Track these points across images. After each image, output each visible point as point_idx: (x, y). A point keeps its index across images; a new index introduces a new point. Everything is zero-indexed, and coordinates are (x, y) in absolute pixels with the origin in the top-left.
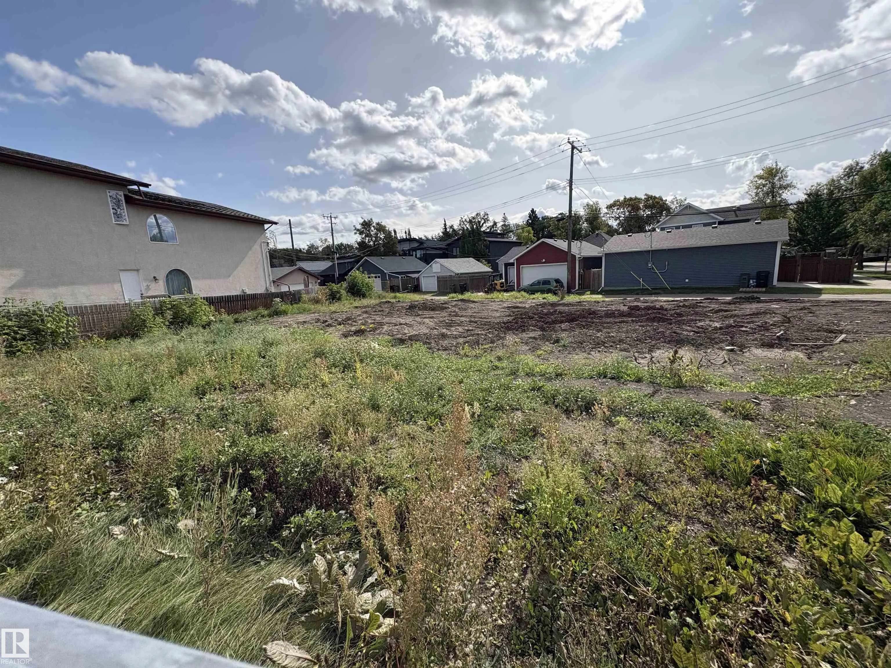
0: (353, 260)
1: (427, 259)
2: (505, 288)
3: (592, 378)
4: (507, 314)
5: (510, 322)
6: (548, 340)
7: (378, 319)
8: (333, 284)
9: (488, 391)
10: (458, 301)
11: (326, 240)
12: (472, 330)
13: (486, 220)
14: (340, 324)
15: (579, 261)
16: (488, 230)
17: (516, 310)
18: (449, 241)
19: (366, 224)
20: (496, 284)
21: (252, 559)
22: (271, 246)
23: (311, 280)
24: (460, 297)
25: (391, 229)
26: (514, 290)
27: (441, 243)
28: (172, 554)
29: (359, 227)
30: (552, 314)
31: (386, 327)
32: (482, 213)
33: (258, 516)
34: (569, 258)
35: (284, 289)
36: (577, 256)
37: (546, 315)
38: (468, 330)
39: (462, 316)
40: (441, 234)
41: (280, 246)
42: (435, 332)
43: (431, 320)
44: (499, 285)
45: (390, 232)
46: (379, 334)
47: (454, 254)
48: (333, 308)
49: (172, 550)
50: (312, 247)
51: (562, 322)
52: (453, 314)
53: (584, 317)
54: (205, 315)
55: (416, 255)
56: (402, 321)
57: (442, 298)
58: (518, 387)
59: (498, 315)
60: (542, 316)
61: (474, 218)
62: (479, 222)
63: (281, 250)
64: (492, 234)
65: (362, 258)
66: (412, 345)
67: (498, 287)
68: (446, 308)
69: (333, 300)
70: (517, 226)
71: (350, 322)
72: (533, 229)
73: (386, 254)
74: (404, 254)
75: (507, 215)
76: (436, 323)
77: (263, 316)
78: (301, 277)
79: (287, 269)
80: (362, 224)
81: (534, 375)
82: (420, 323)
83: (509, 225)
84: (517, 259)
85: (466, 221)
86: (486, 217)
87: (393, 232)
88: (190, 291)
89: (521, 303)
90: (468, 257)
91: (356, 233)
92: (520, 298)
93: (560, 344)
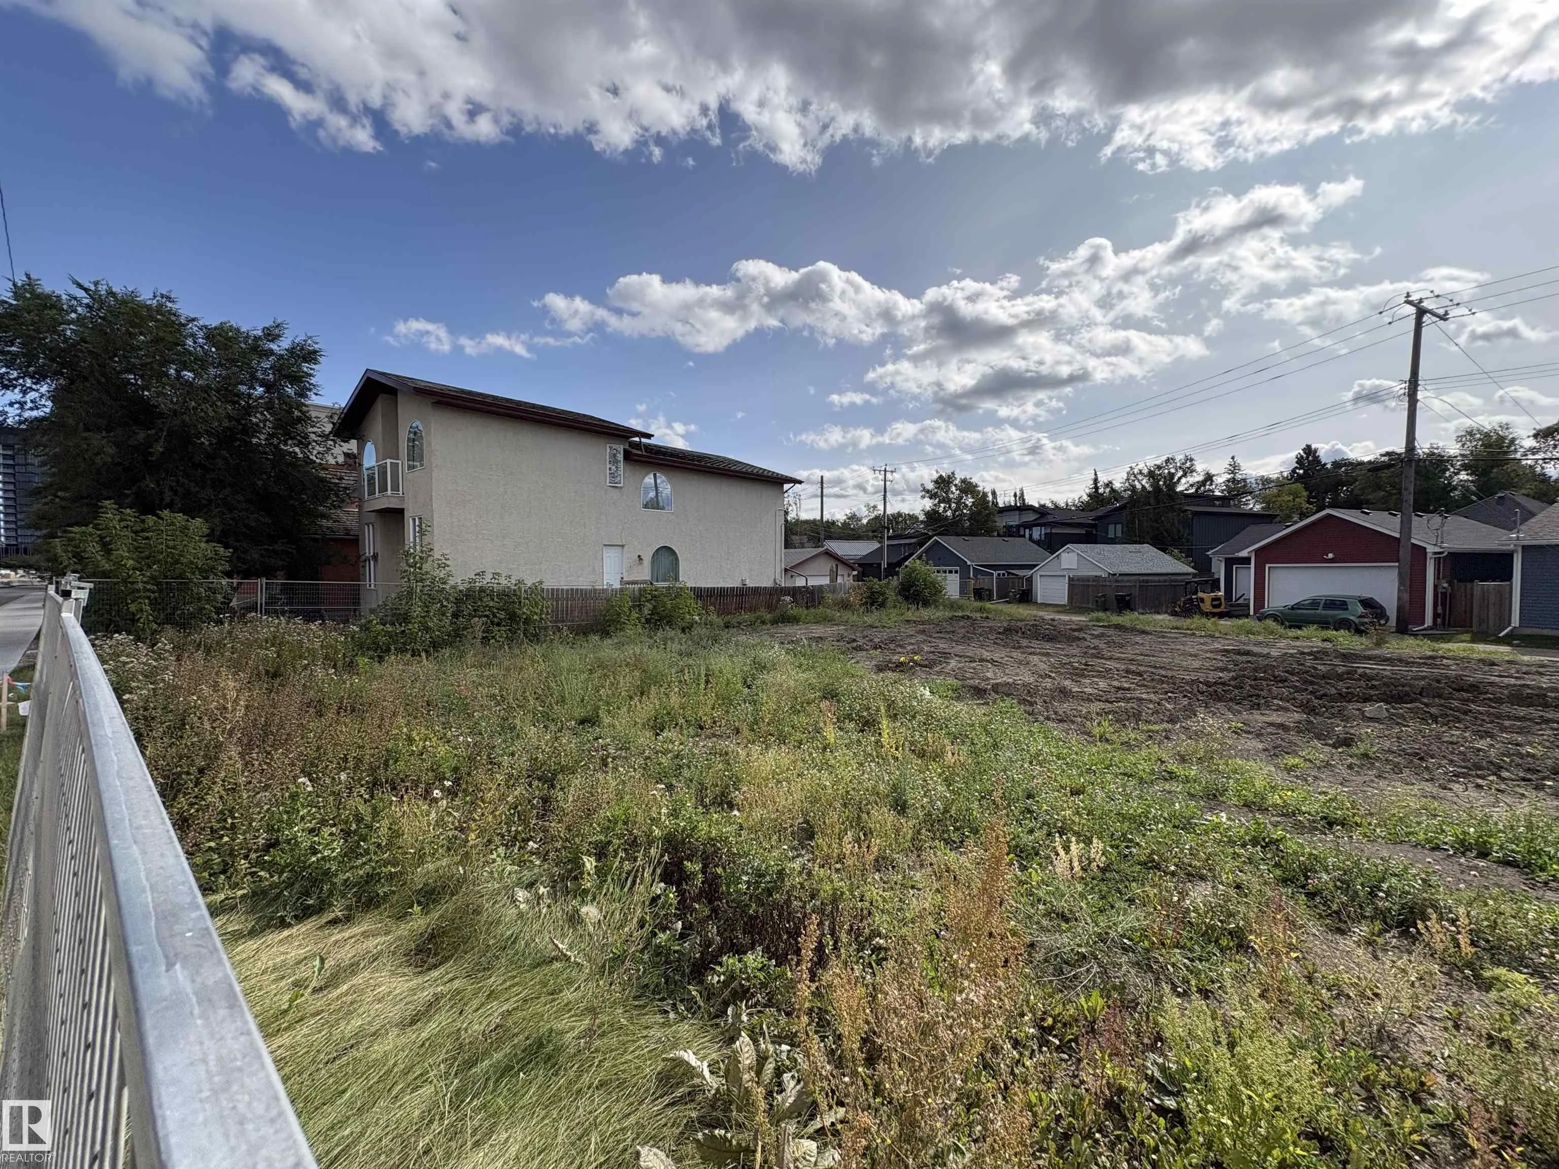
0: (913, 541)
1: (1052, 544)
2: (1222, 609)
3: (1437, 848)
4: (1220, 664)
5: (1224, 684)
6: (1319, 737)
7: (942, 645)
8: (876, 580)
9: (1139, 822)
10: (1109, 627)
11: (875, 507)
12: (1129, 689)
13: (1188, 471)
14: (875, 648)
15: (1438, 561)
16: (1192, 491)
17: (1244, 658)
18: (1102, 511)
19: (943, 482)
20: (1202, 600)
21: (659, 1003)
22: (791, 516)
23: (842, 570)
24: (1116, 619)
25: (988, 490)
26: (1247, 616)
27: (1083, 514)
28: (569, 953)
29: (930, 486)
30: (1340, 677)
31: (953, 663)
32: (1179, 458)
33: (683, 936)
34: (1405, 553)
35: (800, 582)
36: (1430, 549)
37: (1324, 677)
38: (1119, 688)
39: (1110, 658)
40: (1085, 498)
41: (804, 516)
42: (1048, 683)
43: (1044, 659)
44: (1208, 602)
45: (985, 495)
46: (939, 673)
47: (1111, 535)
48: (869, 619)
49: (571, 948)
50: (853, 517)
51: (1367, 699)
52: (1091, 651)
53: (1440, 696)
54: (689, 613)
55: (1031, 535)
56: (986, 655)
57: (1075, 618)
58: (1216, 828)
59: (1196, 664)
60: (1310, 679)
61: (1159, 467)
62: (1172, 475)
63: (807, 522)
64: (1201, 496)
65: (931, 537)
66: (994, 702)
67: (1207, 607)
68: (1079, 639)
69: (872, 605)
70: (1265, 481)
71: (892, 646)
72: (1306, 489)
73: (972, 533)
74: (1012, 532)
75: (1238, 460)
76: (1052, 666)
77: (763, 623)
78: (826, 565)
79: (810, 552)
80: (936, 482)
81: (1264, 810)
82: (1020, 662)
83: (1244, 480)
84: (1257, 551)
85: (1141, 473)
86: (1188, 464)
87: (990, 495)
88: (676, 579)
89: (1259, 644)
90: (1140, 543)
91: (923, 497)
92: (1259, 633)
93: (1354, 750)
